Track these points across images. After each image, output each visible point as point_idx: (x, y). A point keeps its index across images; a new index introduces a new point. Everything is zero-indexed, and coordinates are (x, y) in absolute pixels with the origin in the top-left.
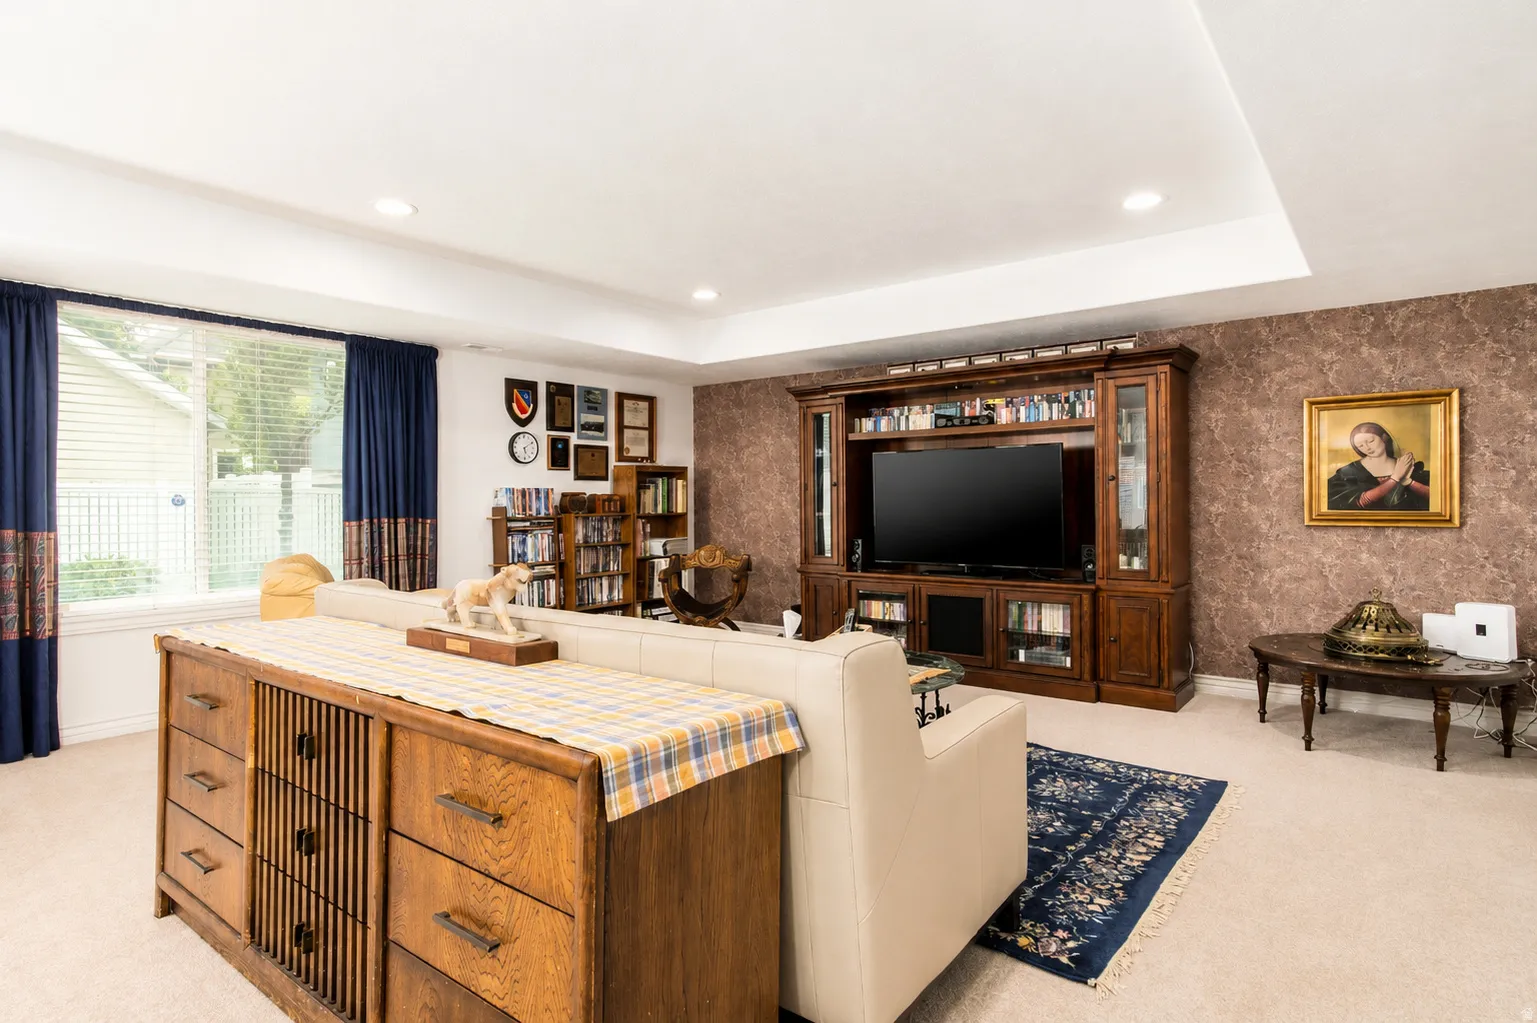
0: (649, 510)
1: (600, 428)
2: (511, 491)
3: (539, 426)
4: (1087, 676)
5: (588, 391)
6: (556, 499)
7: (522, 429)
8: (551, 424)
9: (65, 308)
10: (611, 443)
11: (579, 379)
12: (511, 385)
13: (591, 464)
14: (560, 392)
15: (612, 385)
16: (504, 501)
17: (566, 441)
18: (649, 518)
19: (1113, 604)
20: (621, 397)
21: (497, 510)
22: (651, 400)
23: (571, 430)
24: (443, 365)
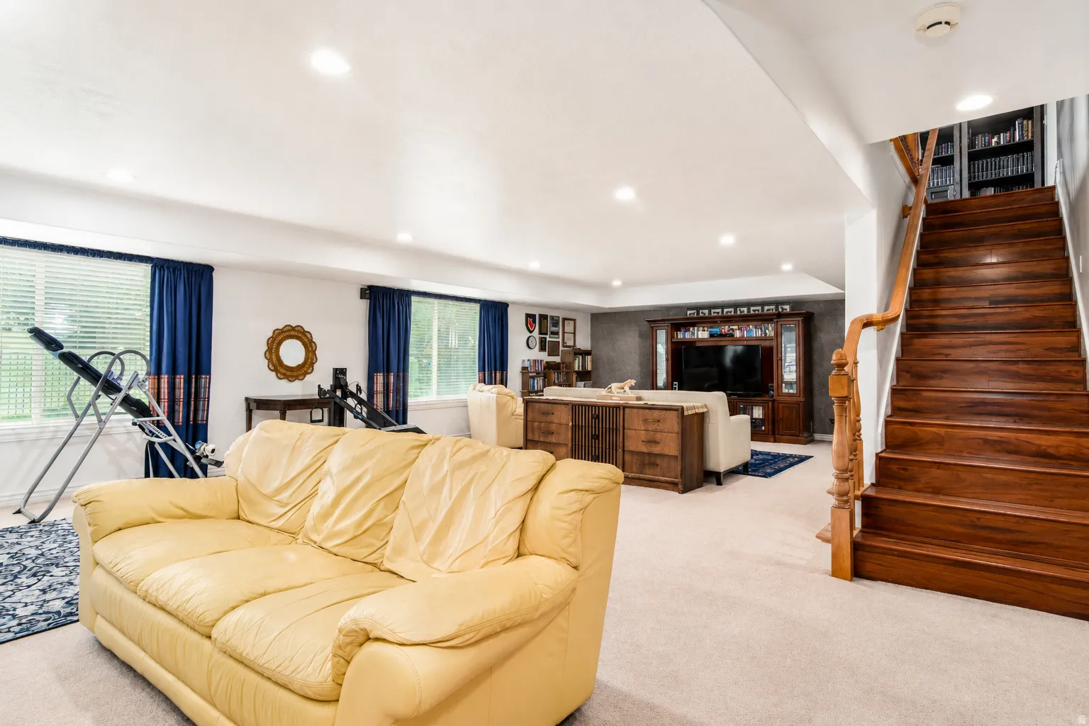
0: (576, 369)
1: (557, 333)
2: (529, 360)
3: (536, 333)
4: (770, 433)
5: (552, 318)
6: (544, 363)
7: (531, 335)
8: (541, 333)
9: (414, 298)
10: (560, 340)
11: (550, 313)
12: (528, 316)
13: (553, 350)
14: (543, 317)
15: (561, 315)
16: (527, 364)
17: (545, 338)
18: (578, 373)
19: (781, 405)
20: (564, 319)
21: (524, 368)
22: (574, 320)
23: (547, 334)
24: (509, 309)
